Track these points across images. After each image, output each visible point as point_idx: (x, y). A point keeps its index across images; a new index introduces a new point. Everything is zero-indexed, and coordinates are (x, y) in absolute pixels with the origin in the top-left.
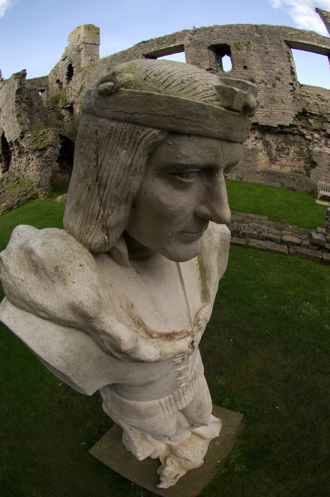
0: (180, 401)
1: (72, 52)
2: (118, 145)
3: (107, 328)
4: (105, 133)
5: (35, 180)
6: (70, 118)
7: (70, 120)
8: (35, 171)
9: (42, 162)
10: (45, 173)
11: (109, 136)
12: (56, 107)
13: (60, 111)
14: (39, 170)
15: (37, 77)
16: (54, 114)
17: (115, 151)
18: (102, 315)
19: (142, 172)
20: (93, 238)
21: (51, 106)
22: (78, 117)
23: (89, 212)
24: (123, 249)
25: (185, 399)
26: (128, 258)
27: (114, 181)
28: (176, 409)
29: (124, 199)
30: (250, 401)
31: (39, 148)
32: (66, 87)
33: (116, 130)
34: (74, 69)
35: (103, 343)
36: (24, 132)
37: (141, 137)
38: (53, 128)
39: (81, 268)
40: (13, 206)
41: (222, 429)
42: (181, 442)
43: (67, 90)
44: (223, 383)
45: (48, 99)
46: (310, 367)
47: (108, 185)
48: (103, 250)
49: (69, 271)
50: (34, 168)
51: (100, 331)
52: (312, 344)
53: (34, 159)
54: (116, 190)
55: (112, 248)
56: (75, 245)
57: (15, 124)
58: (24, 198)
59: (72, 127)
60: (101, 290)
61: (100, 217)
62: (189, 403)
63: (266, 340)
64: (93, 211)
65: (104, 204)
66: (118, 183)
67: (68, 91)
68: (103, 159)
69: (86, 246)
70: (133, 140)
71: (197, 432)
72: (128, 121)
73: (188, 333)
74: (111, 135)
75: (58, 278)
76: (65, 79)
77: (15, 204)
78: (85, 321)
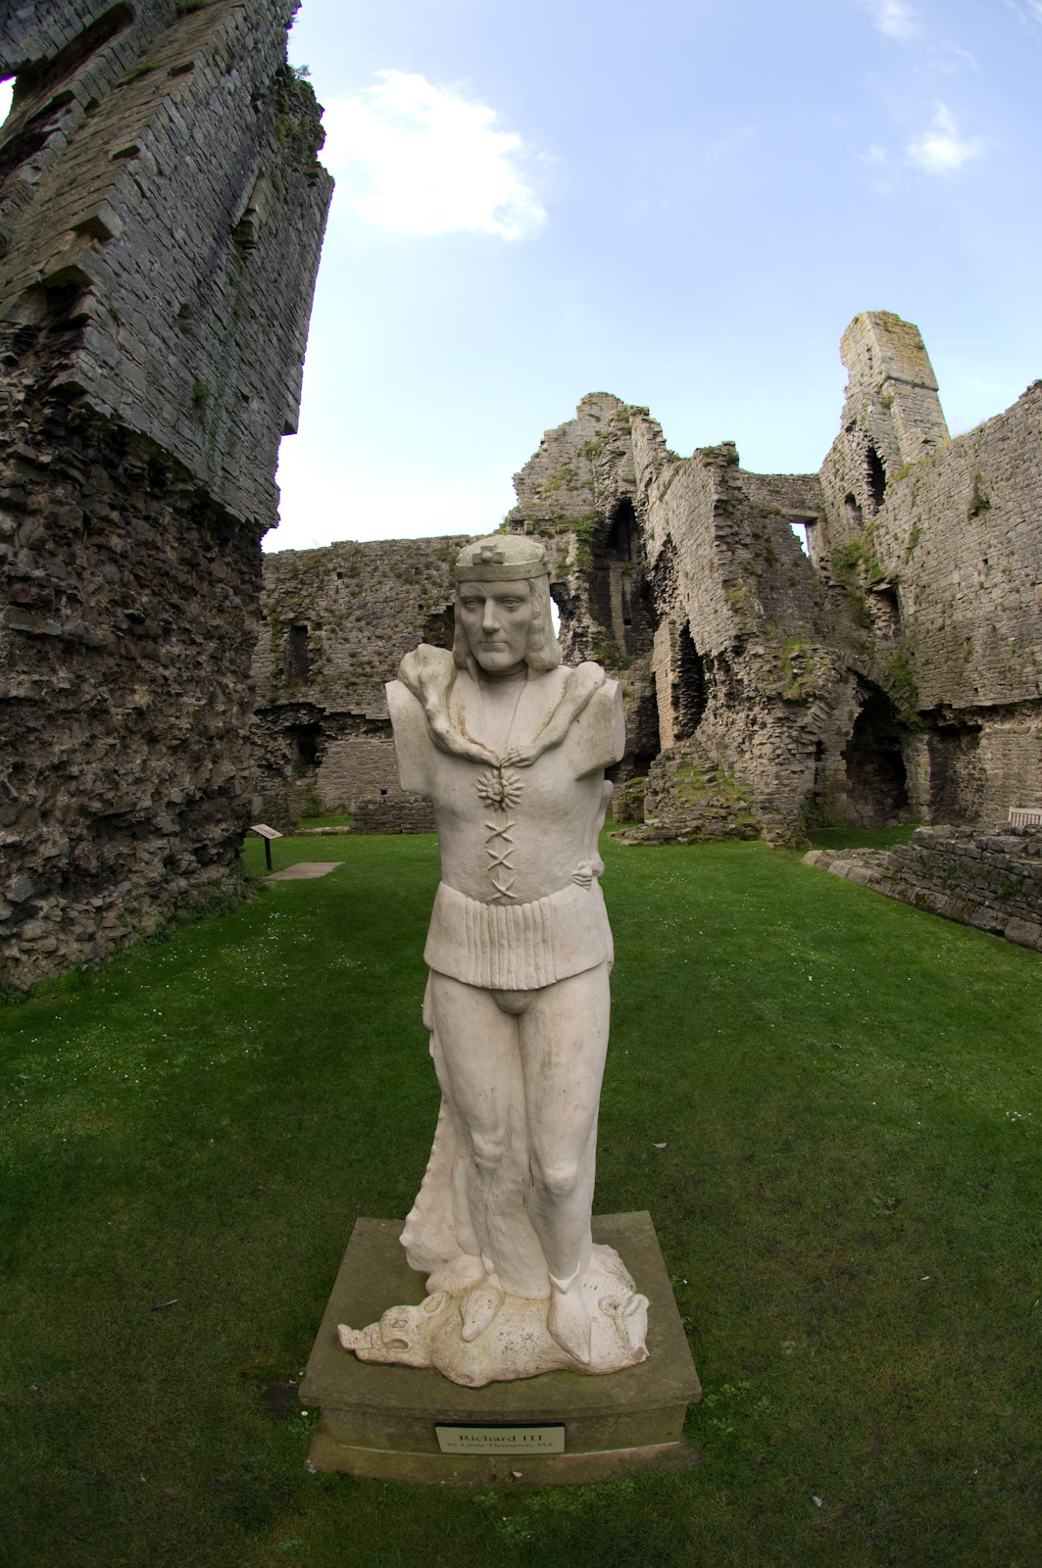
1: (865, 406)
5: (762, 786)
6: (893, 626)
7: (891, 634)
8: (765, 761)
9: (790, 740)
10: (792, 776)
12: (849, 584)
13: (861, 600)
14: (777, 761)
16: (843, 604)
21: (833, 577)
22: (912, 628)
31: (785, 694)
32: (873, 524)
34: (884, 466)
36: (745, 637)
38: (834, 646)
40: (677, 836)
43: (875, 534)
45: (824, 551)
50: (763, 752)
53: (769, 726)
57: (719, 606)
58: (717, 826)
59: (895, 657)
67: (879, 537)
76: (866, 495)
77: (684, 831)
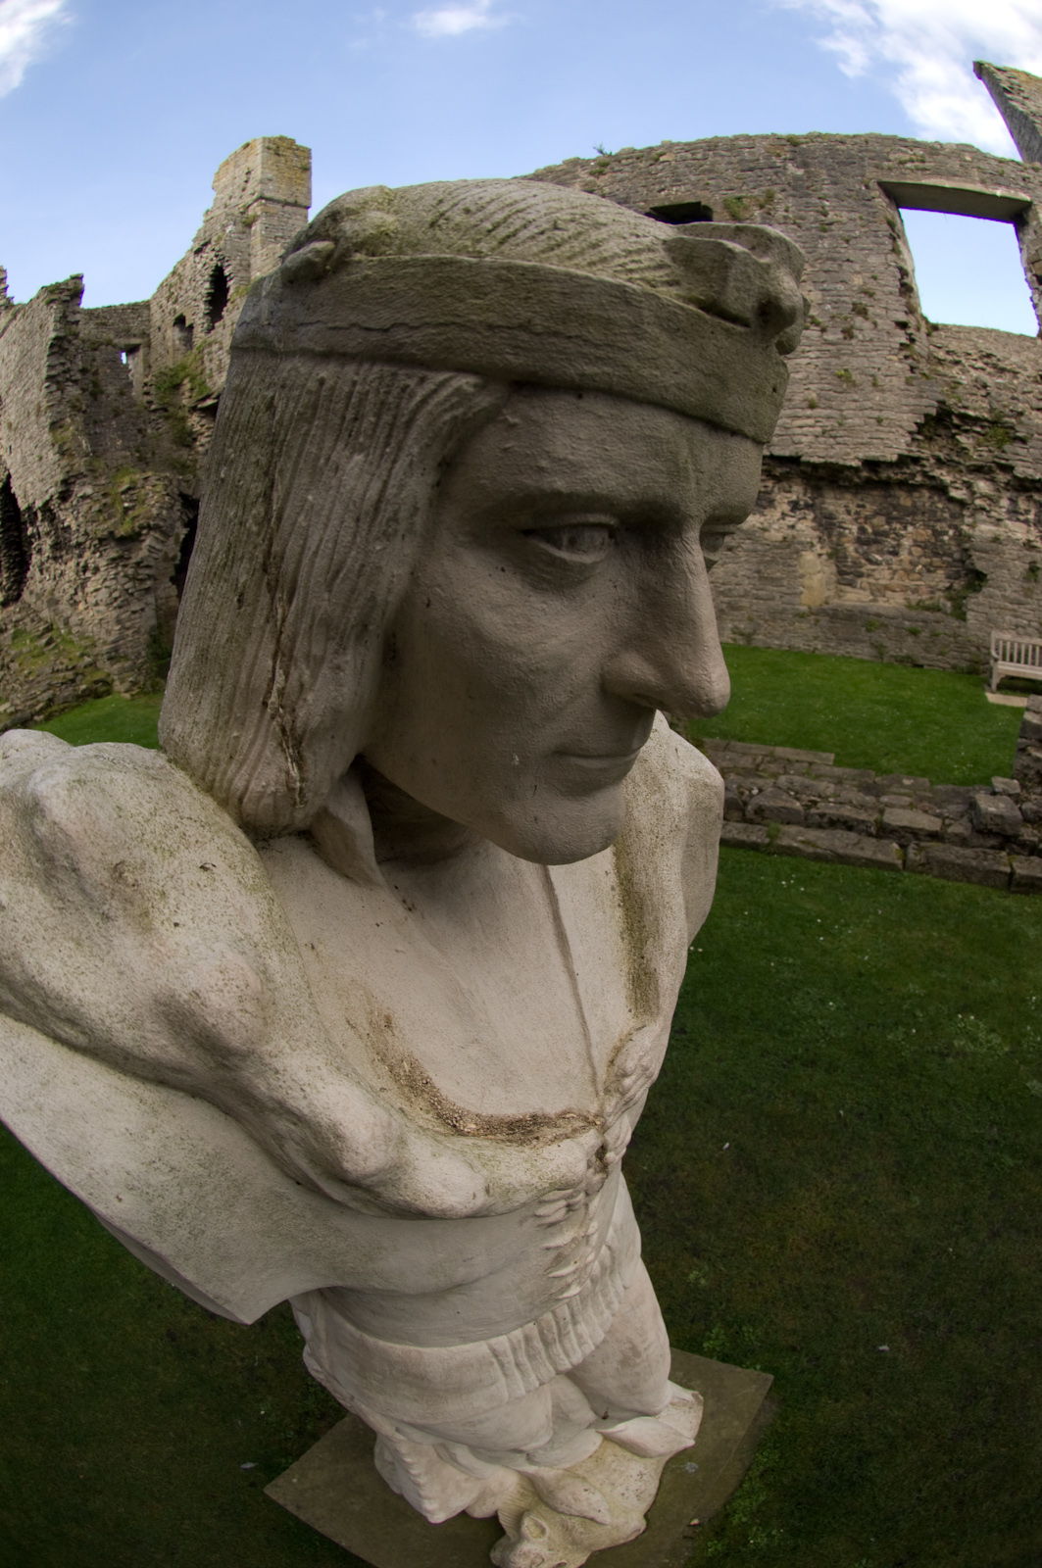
0: (561, 1342)
1: (224, 227)
2: (337, 440)
3: (294, 1094)
4: (297, 403)
5: (103, 635)
8: (102, 608)
9: (126, 580)
10: (133, 616)
11: (309, 412)
12: (173, 405)
13: (183, 419)
14: (115, 604)
15: (117, 303)
16: (165, 426)
17: (328, 460)
18: (273, 1044)
19: (418, 527)
20: (251, 775)
21: (155, 401)
23: (237, 682)
24: (356, 820)
25: (579, 1337)
26: (372, 851)
27: (321, 562)
28: (551, 1368)
29: (353, 627)
30: (794, 1331)
31: (116, 532)
32: (205, 342)
33: (333, 389)
34: (230, 284)
35: (281, 1147)
36: (72, 480)
37: (413, 403)
38: (163, 471)
39: (204, 875)
40: (33, 716)
41: (701, 1425)
42: (567, 1465)
43: (206, 351)
44: (703, 1281)
45: (147, 376)
46: (985, 1215)
47: (301, 583)
48: (284, 821)
49: (161, 883)
50: (99, 598)
51: (270, 1105)
52: (989, 1142)
53: (102, 569)
54: (326, 596)
55: (318, 814)
56: (189, 799)
57: (45, 451)
58: (68, 692)
60: (275, 958)
61: (274, 698)
62: (593, 1348)
63: (838, 1141)
64: (250, 676)
65: (286, 652)
66: (333, 568)
67: (210, 353)
68: (288, 493)
69: (227, 804)
70: (387, 418)
71: (623, 1435)
72: (371, 356)
73: (586, 1119)
74: (315, 407)
75: (120, 906)
76: (201, 315)
77: (38, 708)
78: (213, 1065)
